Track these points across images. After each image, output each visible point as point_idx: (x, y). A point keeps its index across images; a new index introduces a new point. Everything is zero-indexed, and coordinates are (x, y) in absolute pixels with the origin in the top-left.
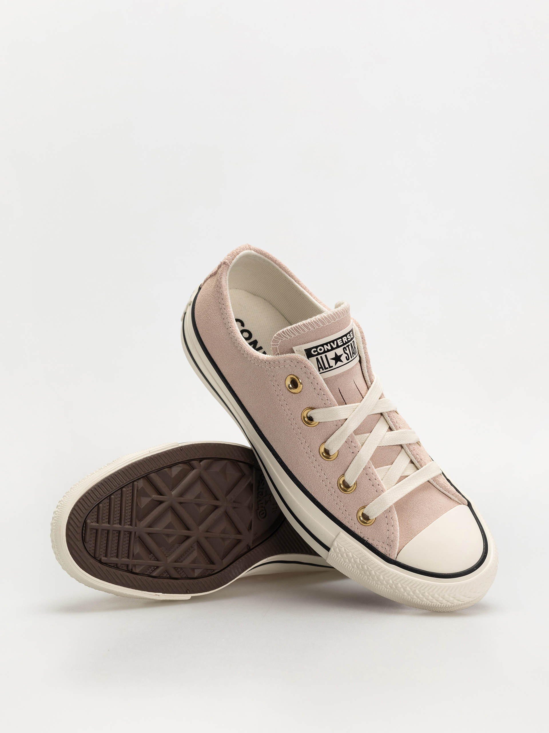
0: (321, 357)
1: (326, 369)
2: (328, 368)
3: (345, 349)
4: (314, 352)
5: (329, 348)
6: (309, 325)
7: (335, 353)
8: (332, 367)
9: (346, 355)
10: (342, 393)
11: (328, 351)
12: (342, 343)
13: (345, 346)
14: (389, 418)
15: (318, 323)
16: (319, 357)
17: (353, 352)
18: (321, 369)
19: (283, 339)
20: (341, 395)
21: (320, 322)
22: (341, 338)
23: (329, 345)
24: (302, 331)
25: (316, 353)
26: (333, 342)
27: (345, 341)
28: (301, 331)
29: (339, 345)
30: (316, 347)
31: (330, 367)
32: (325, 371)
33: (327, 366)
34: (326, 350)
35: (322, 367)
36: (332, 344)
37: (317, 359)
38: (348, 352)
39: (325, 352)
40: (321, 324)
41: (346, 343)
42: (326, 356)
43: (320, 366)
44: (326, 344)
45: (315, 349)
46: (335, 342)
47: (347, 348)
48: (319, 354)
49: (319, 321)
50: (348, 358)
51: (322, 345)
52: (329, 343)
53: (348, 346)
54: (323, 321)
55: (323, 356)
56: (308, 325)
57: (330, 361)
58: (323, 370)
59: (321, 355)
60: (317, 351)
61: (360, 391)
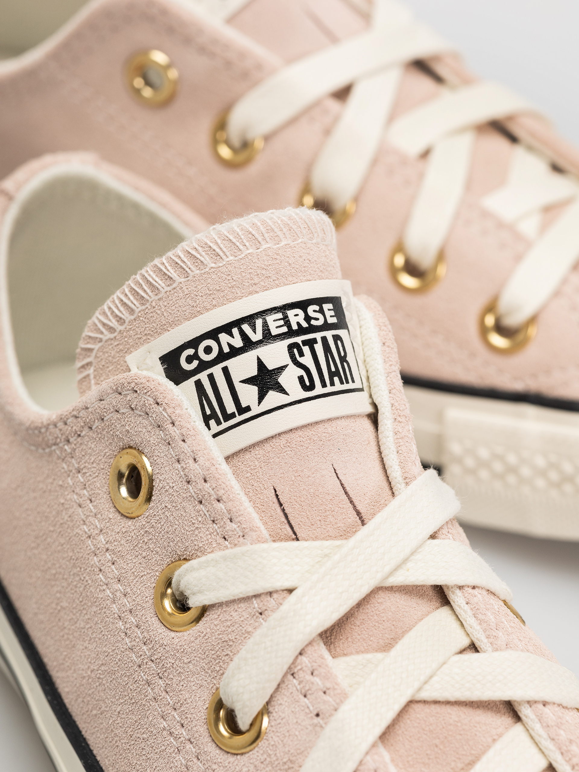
0: (211, 377)
1: (228, 417)
2: (233, 416)
3: (295, 351)
4: (189, 360)
5: (238, 342)
6: (169, 268)
7: (259, 360)
8: (248, 409)
9: (302, 372)
10: (285, 506)
11: (234, 352)
12: (285, 329)
13: (298, 340)
14: (466, 607)
15: (198, 256)
16: (203, 376)
17: (333, 369)
18: (212, 422)
19: (104, 338)
20: (283, 510)
21: (203, 254)
22: (284, 308)
23: (235, 331)
24: (150, 294)
25: (195, 363)
26: (250, 319)
27: (298, 324)
28: (147, 294)
29: (274, 332)
30: (194, 343)
31: (242, 410)
32: (225, 425)
33: (231, 408)
34: (226, 350)
35: (214, 415)
36: (246, 327)
37: (199, 385)
38: (307, 360)
39: (222, 357)
40: (206, 259)
41: (301, 331)
42: (226, 371)
43: (208, 412)
44: (227, 328)
45: (191, 351)
46: (259, 323)
47: (306, 349)
48: (203, 366)
49: (200, 249)
50: (308, 384)
51: (213, 334)
52: (237, 323)
53: (311, 343)
54: (215, 247)
55: (217, 371)
56: (166, 267)
57: (241, 389)
58: (219, 423)
59: (209, 371)
60: (196, 356)
61: (357, 503)
